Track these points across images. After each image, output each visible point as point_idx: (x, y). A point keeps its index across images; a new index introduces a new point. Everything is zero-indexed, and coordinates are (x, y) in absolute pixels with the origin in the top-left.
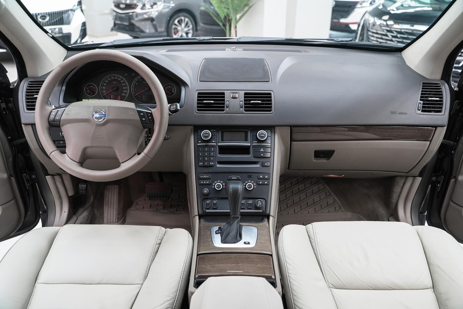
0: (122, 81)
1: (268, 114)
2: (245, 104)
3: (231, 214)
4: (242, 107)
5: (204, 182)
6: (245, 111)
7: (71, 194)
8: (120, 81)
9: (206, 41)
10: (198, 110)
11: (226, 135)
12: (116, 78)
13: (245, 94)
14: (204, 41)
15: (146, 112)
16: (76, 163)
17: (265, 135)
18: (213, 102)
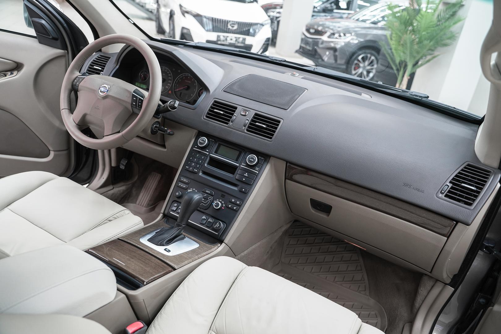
0: (169, 75)
1: (267, 140)
2: (250, 124)
3: (178, 220)
4: (245, 126)
5: (182, 185)
6: (247, 130)
7: (113, 164)
8: (168, 74)
9: (278, 62)
10: (207, 117)
11: (222, 149)
12: (166, 71)
13: (256, 114)
14: (275, 61)
15: (139, 98)
16: (76, 124)
17: (255, 160)
18: (222, 112)
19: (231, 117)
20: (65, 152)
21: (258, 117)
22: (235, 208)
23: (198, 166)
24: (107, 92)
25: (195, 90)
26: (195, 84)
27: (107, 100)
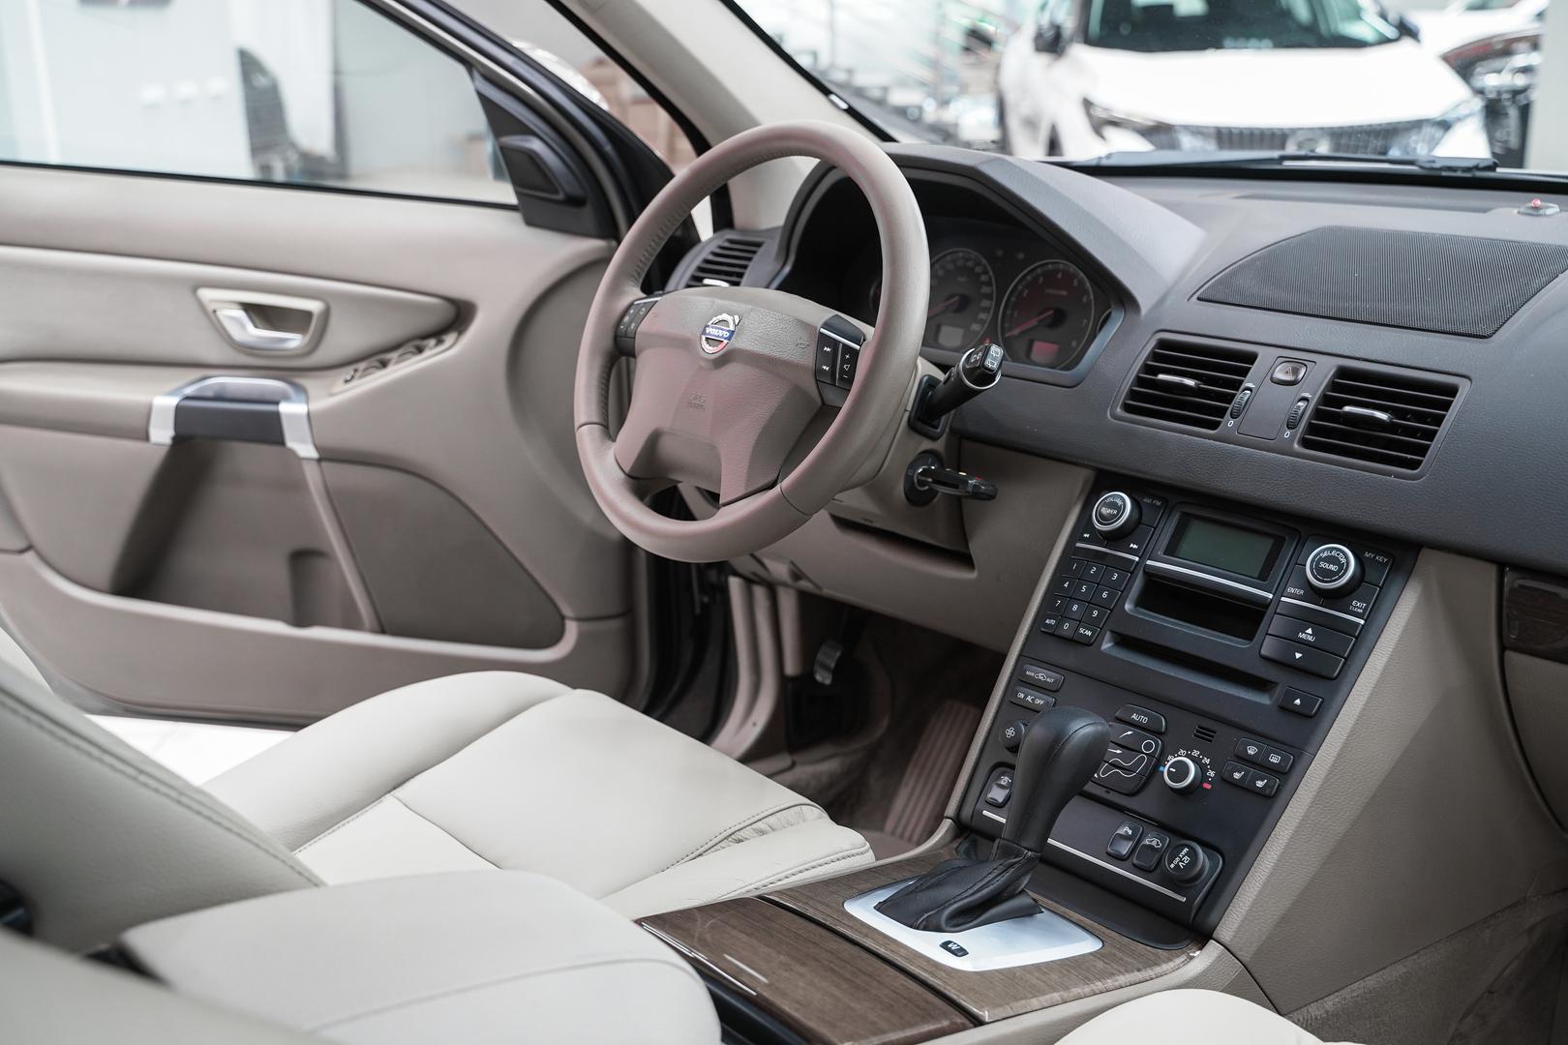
0: (984, 278)
1: (1397, 476)
2: (1318, 414)
3: (1005, 834)
4: (1292, 425)
5: (1029, 699)
6: (1306, 443)
7: (791, 668)
8: (979, 275)
9: (1459, 174)
10: (1127, 408)
11: (1198, 536)
13: (1343, 372)
14: (1444, 174)
15: (844, 345)
16: (622, 476)
17: (1343, 568)
18: (1191, 382)
19: (1229, 399)
20: (614, 625)
21: (1350, 382)
22: (1260, 784)
23: (1095, 613)
24: (729, 338)
25: (1085, 321)
26: (1085, 299)
27: (734, 369)
